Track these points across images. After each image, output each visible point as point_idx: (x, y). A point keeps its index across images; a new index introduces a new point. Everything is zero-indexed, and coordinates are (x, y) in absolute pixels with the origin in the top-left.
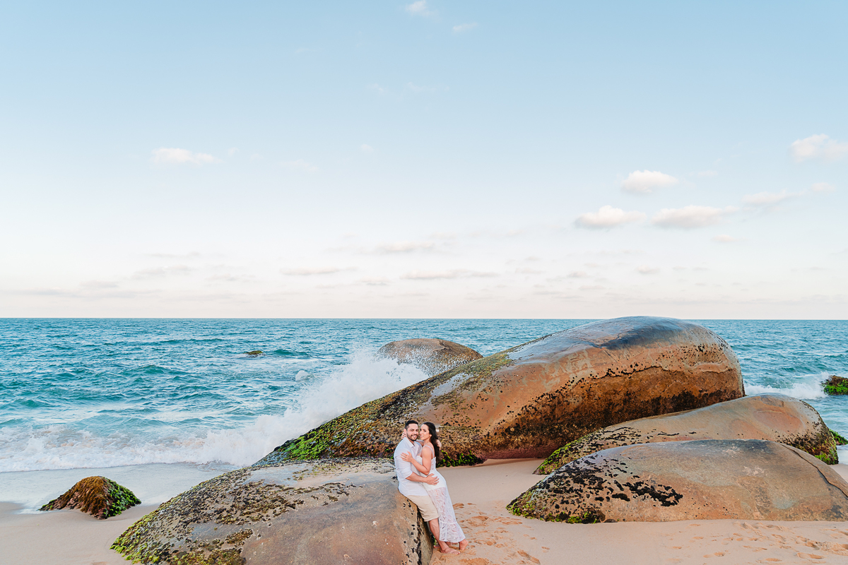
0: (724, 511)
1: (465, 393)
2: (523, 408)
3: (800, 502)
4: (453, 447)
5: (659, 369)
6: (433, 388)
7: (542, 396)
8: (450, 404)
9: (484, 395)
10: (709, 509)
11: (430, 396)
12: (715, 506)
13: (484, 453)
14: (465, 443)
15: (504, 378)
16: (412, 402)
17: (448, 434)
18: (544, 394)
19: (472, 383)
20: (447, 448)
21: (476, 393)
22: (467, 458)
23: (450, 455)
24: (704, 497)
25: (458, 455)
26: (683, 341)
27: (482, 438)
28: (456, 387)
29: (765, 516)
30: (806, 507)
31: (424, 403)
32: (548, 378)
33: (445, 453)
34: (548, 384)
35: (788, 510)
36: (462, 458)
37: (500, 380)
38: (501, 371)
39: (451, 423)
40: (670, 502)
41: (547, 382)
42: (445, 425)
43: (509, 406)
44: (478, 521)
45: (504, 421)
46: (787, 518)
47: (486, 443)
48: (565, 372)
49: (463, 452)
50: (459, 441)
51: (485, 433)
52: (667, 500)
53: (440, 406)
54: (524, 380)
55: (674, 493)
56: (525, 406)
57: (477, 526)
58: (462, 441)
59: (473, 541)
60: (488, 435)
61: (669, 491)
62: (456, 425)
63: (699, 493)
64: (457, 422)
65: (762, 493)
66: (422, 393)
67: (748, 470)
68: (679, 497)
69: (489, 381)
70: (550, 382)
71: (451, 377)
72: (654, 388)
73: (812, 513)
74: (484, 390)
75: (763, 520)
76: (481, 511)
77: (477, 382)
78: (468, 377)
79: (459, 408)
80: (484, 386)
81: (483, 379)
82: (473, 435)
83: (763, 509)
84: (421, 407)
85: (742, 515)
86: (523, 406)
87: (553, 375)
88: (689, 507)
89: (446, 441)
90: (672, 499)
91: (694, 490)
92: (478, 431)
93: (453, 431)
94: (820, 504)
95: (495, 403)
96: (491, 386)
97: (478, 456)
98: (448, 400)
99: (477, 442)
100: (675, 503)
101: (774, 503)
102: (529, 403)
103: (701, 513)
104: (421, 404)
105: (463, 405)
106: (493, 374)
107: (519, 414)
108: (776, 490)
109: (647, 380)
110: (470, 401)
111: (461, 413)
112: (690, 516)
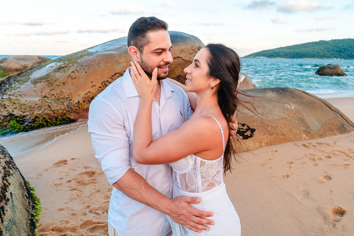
0: (283, 137)
1: (58, 75)
2: (102, 83)
3: (325, 124)
4: (51, 113)
5: (181, 59)
6: (32, 73)
7: (115, 75)
8: (46, 83)
9: (73, 75)
10: (274, 137)
11: (30, 78)
12: (277, 134)
13: (76, 115)
14: (61, 109)
15: (86, 63)
16: (15, 83)
17: (47, 104)
18: (116, 73)
19: (63, 67)
20: (46, 114)
21: (67, 74)
22: (64, 120)
23: (50, 119)
24: (269, 128)
25: (56, 118)
26: (191, 43)
27: (74, 105)
28: (50, 71)
29: (309, 136)
30: (328, 127)
31: (25, 84)
32: (118, 63)
33: (44, 118)
34: (118, 66)
35: (319, 130)
36: (60, 120)
37: (84, 65)
38: (84, 59)
39: (48, 96)
40: (247, 135)
41: (117, 65)
42: (43, 97)
43: (92, 82)
44: (86, 178)
45: (89, 92)
46: (320, 136)
47: (77, 108)
48: (128, 58)
49: (61, 116)
50: (56, 108)
51: (76, 101)
52: (246, 134)
53: (39, 85)
54: (102, 65)
55: (249, 129)
56: (104, 82)
57: (85, 184)
58: (59, 107)
59: (87, 211)
60: (79, 102)
61: (245, 127)
62: (53, 97)
63: (266, 126)
64: (53, 95)
65: (302, 120)
66: (23, 76)
67: (287, 106)
68: (253, 131)
69: (76, 65)
70: (119, 65)
71: (46, 65)
72: (178, 70)
73: (333, 130)
74: (73, 72)
75: (308, 139)
76: (86, 165)
77: (66, 67)
78: (59, 64)
79: (54, 85)
80: (73, 69)
81: (71, 65)
82: (67, 103)
83: (306, 132)
84: (22, 86)
85: (294, 138)
86: (103, 81)
87: (121, 61)
88: (261, 137)
89: (46, 109)
90: (248, 133)
91: (262, 124)
92: (71, 100)
93: (50, 101)
94: (335, 124)
95: (82, 80)
96: (78, 69)
97: (72, 118)
98: (45, 80)
99: (70, 108)
100: (251, 136)
101: (311, 127)
102: (106, 80)
103: (269, 140)
104: (22, 84)
105: (57, 83)
106: (79, 61)
107: (100, 87)
108: (309, 118)
109: (175, 65)
110: (62, 80)
111: (56, 88)
112: (263, 144)
